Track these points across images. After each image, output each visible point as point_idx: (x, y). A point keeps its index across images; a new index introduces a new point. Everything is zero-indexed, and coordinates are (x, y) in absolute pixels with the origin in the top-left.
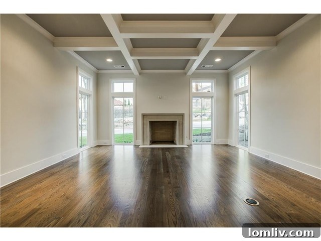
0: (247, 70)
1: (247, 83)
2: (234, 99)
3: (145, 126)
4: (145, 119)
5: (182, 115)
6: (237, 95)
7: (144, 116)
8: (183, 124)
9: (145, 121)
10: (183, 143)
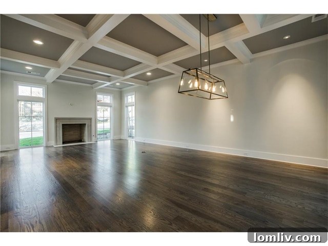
0: (134, 93)
1: (134, 101)
2: (126, 109)
3: (58, 129)
4: (58, 122)
5: (90, 119)
6: (127, 107)
7: (57, 120)
8: (91, 125)
9: (58, 124)
10: (91, 141)
